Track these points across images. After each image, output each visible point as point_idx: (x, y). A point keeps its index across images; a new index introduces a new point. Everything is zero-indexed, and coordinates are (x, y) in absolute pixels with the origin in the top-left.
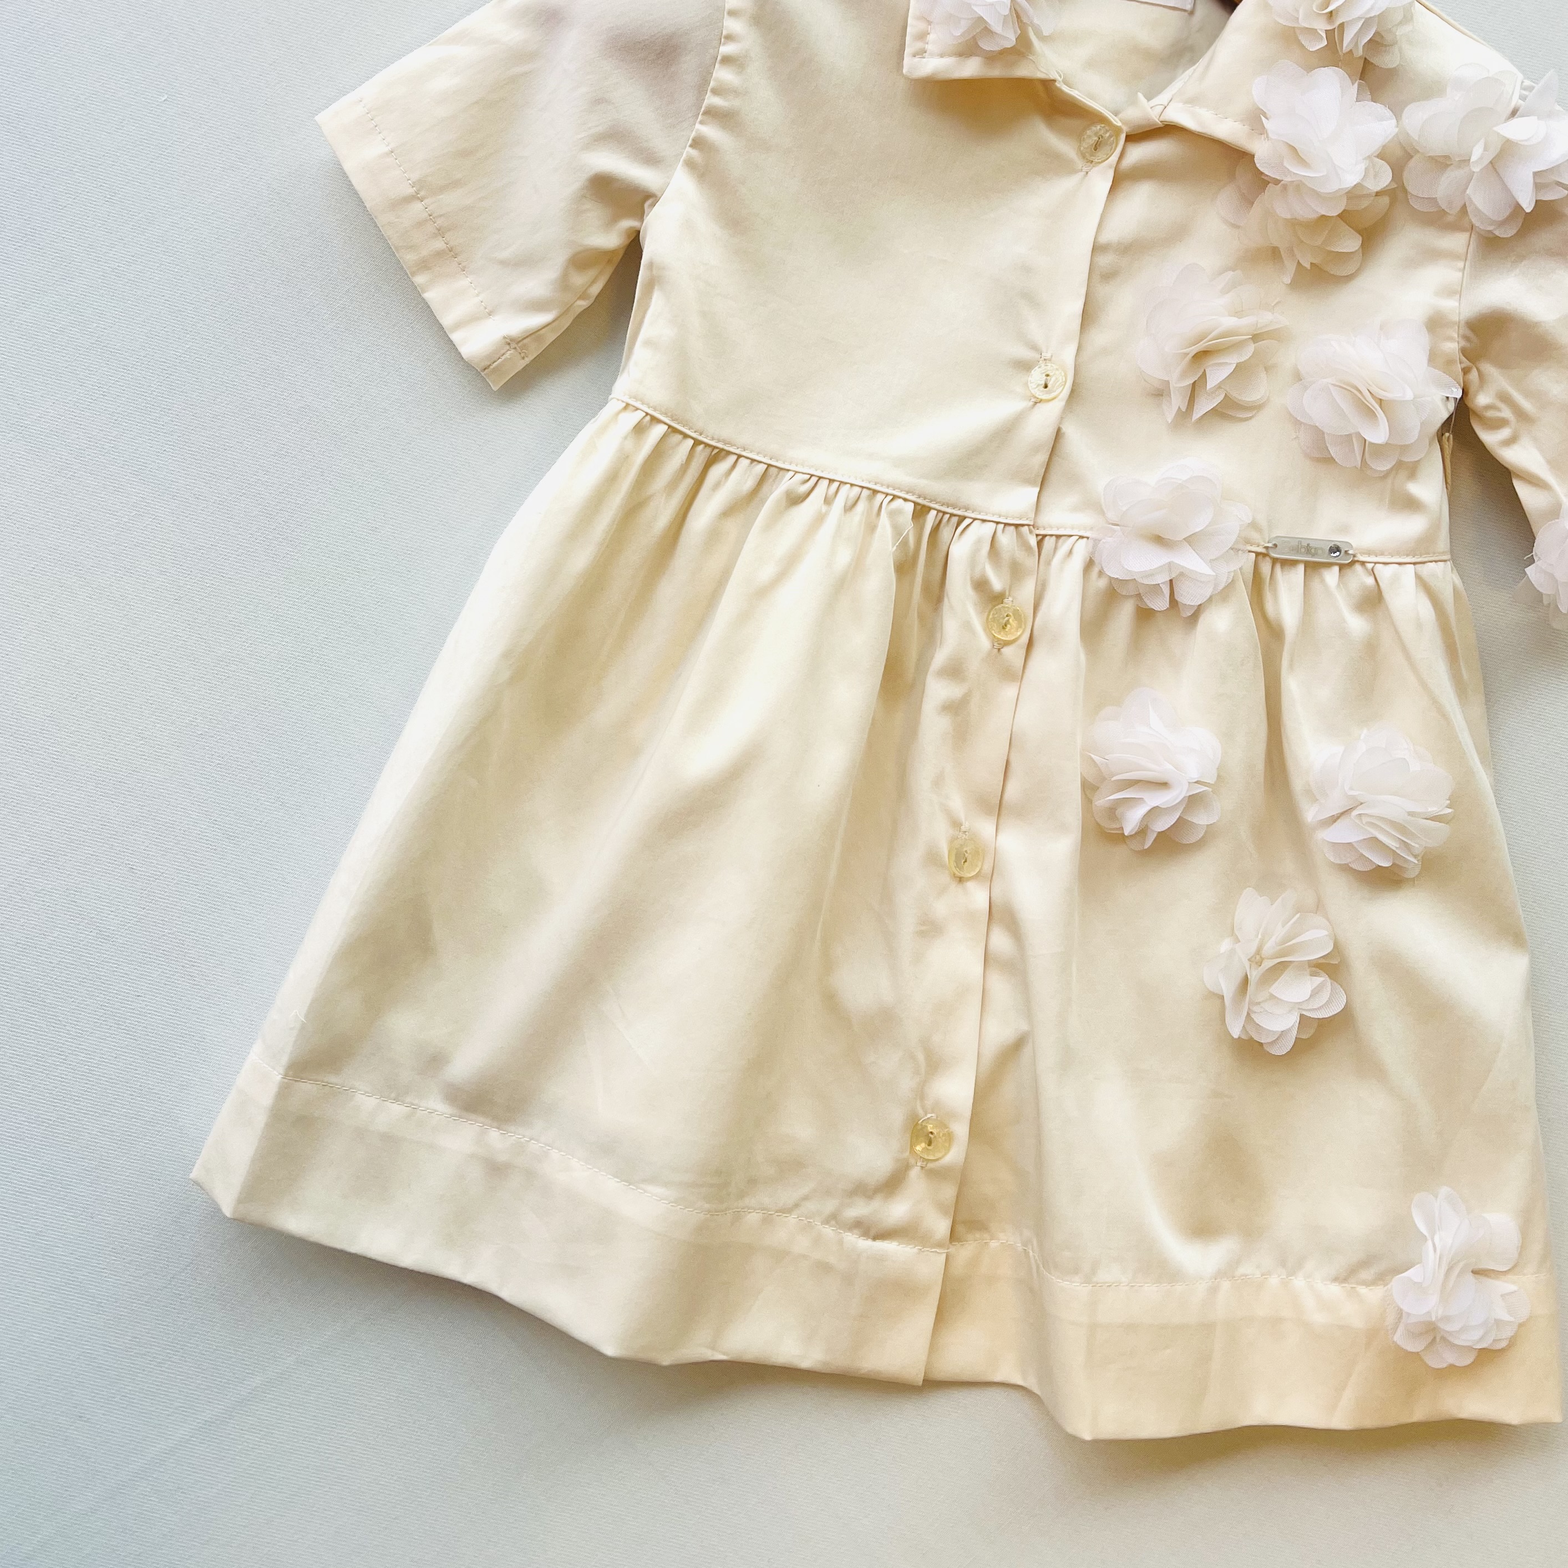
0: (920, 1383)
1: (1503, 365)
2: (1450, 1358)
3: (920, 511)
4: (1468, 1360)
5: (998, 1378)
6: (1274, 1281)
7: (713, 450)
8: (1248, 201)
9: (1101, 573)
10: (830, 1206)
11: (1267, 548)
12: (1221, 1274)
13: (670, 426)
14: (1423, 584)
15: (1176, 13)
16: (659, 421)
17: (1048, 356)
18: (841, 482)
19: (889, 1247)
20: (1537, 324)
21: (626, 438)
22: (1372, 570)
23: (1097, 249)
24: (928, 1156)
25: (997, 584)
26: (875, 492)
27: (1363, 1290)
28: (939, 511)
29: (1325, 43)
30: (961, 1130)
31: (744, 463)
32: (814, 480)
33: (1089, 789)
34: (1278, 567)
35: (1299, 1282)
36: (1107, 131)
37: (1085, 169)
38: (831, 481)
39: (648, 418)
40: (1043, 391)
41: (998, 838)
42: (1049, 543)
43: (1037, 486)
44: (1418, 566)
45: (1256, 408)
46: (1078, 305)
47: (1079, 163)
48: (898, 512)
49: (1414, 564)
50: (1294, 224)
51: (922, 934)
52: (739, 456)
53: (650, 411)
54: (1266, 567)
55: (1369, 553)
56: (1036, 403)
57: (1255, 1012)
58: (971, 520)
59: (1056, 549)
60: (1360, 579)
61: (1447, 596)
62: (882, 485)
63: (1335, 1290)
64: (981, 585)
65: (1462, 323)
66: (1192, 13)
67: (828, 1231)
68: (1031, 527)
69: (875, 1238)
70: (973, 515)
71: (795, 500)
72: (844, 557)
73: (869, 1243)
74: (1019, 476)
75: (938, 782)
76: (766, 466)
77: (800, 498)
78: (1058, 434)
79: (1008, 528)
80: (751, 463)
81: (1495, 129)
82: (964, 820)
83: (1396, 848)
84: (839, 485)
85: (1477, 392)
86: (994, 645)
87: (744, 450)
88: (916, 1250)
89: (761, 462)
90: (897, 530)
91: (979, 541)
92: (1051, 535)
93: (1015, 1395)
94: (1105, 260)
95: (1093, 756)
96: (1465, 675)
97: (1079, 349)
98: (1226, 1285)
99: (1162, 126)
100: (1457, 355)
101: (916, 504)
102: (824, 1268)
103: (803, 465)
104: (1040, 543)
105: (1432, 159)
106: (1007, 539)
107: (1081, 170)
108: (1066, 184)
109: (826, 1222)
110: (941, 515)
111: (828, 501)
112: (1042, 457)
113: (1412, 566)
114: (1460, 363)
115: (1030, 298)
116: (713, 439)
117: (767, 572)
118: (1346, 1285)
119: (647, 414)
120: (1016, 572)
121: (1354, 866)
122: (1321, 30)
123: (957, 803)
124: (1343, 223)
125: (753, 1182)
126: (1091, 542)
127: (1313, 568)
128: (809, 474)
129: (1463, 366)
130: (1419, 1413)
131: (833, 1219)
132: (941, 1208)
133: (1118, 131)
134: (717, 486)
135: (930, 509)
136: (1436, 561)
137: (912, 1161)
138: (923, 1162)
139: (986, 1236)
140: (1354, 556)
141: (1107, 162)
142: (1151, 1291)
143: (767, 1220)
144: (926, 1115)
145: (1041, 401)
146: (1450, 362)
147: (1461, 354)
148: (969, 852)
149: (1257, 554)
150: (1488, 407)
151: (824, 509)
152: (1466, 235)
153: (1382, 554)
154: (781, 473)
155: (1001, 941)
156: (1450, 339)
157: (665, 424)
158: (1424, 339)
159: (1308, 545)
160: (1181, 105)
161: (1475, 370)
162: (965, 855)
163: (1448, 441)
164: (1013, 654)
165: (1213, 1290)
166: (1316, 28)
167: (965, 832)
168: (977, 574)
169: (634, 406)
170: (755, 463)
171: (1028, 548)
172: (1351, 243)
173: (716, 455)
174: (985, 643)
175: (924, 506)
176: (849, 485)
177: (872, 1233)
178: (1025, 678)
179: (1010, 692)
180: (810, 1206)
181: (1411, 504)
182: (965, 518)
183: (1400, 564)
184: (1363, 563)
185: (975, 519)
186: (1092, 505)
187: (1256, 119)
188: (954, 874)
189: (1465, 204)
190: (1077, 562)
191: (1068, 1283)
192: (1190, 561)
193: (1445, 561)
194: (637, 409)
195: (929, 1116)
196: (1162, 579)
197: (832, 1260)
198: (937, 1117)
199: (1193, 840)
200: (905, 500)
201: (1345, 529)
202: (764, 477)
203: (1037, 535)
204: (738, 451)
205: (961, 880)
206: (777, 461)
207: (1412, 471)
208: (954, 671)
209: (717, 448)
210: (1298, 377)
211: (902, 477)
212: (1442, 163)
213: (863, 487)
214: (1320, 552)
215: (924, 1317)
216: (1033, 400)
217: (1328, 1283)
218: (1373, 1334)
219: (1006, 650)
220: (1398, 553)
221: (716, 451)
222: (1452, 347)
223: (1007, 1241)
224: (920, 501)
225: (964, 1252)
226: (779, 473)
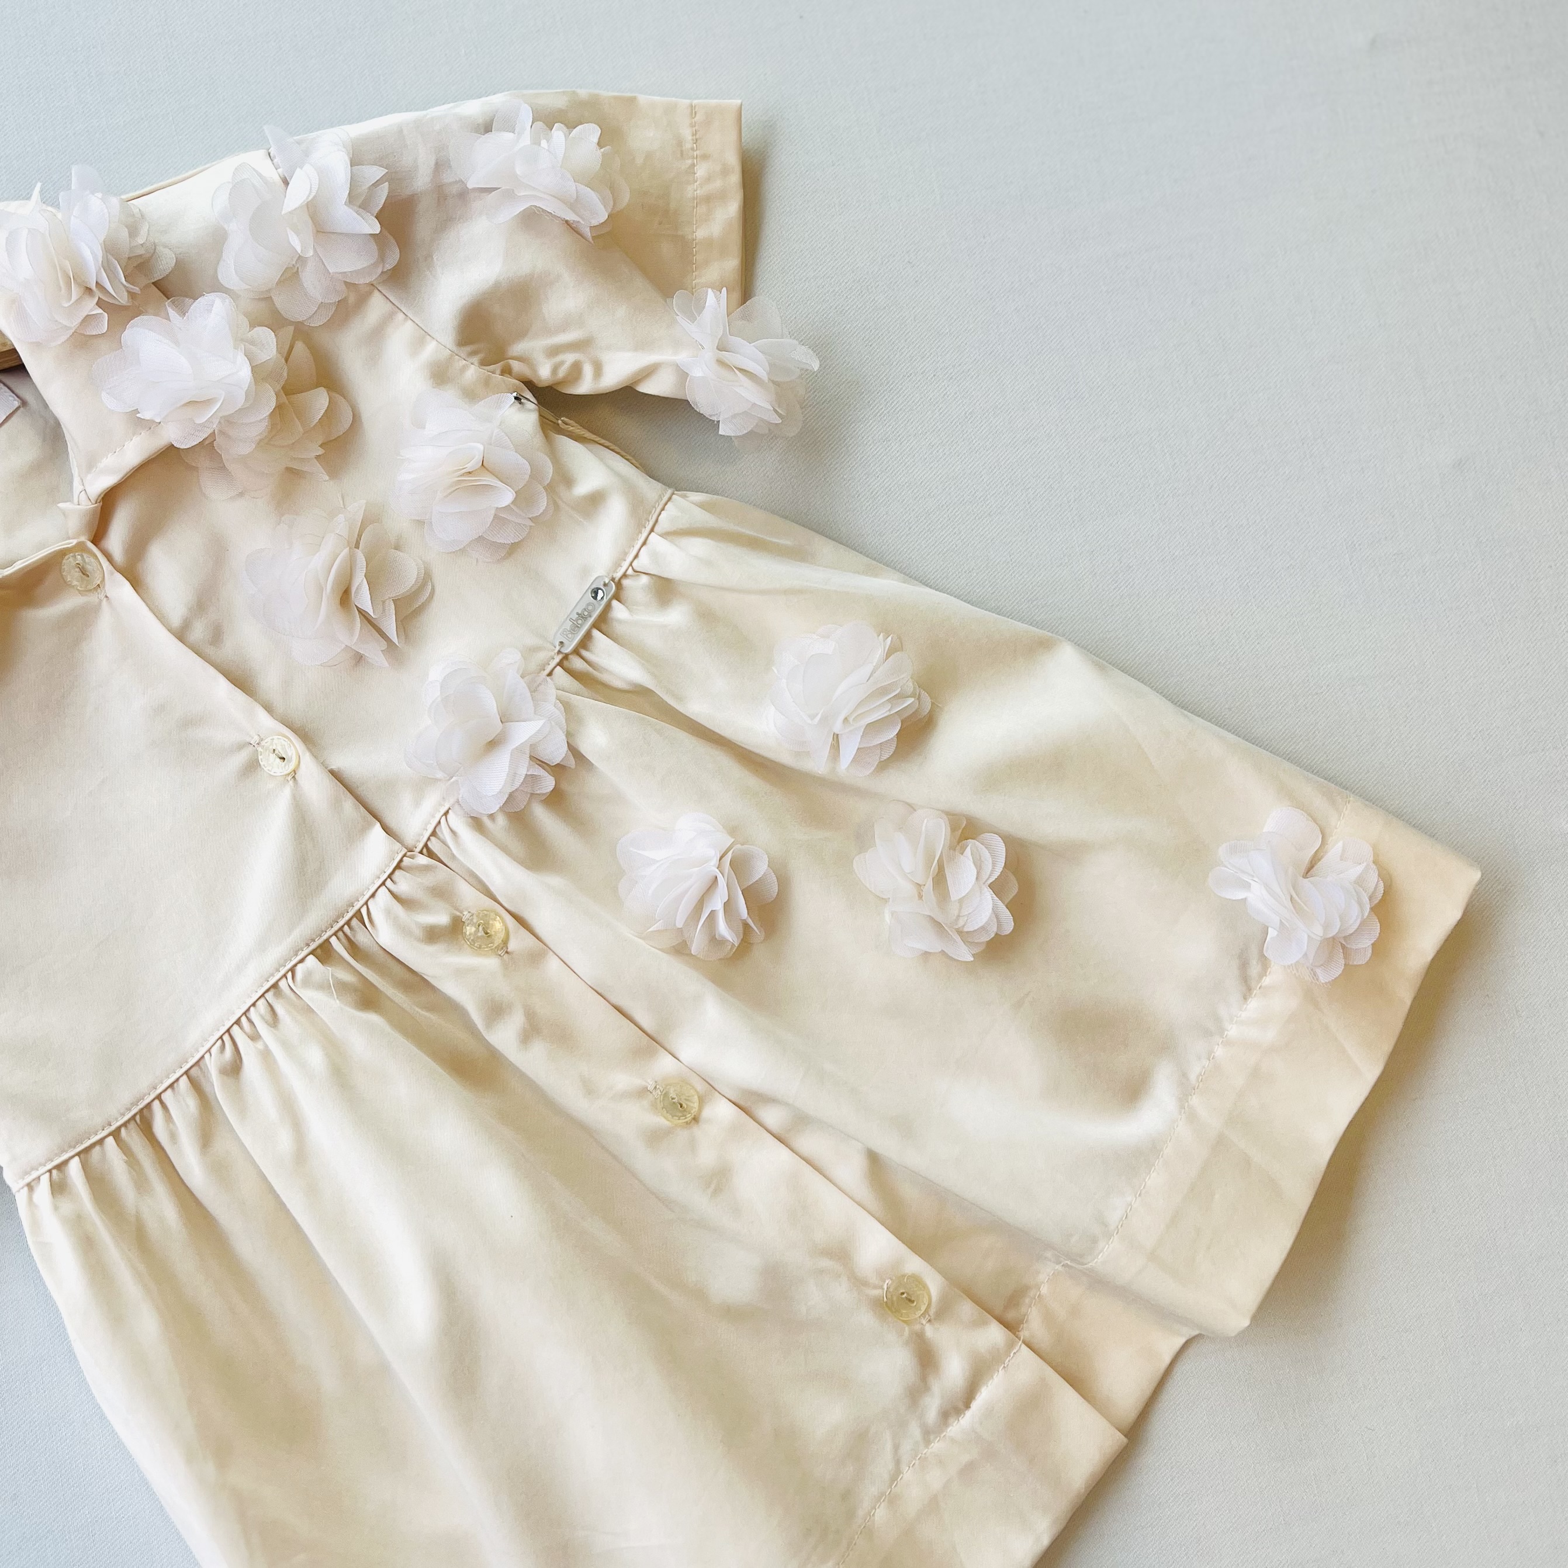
0: (1125, 1440)
1: (522, 334)
2: (1365, 943)
3: (324, 953)
4: (1376, 928)
5: (1167, 1359)
6: (1219, 1051)
7: (136, 1121)
8: (221, 467)
9: (492, 817)
10: (915, 1431)
11: (559, 652)
12: (1183, 1100)
13: (78, 1154)
14: (673, 535)
15: (14, 418)
16: (66, 1162)
17: (256, 738)
18: (245, 1013)
19: (984, 1396)
20: (497, 285)
21: (56, 1208)
22: (635, 571)
23: (181, 635)
24: (920, 1310)
25: (441, 918)
26: (275, 986)
27: (1267, 981)
28: (335, 934)
29: (106, 315)
30: (915, 1264)
31: (167, 1097)
32: (226, 1038)
33: (680, 950)
34: (584, 653)
35: (1233, 1031)
36: (74, 556)
37: (102, 596)
38: (238, 1022)
39: (54, 1172)
40: (285, 765)
41: (681, 1059)
42: (434, 845)
43: (373, 825)
44: (656, 529)
45: (426, 579)
46: (223, 682)
47: (93, 598)
48: (309, 974)
49: (652, 530)
50: (266, 443)
51: (717, 1191)
52: (159, 1097)
53: (49, 1166)
54: (577, 663)
55: (618, 565)
56: (294, 777)
57: (964, 926)
58: (365, 906)
59: (444, 843)
60: (636, 587)
61: (703, 518)
62: (272, 975)
63: (1253, 1004)
64: (432, 935)
65: (455, 349)
66: (24, 403)
67: (937, 1446)
68: (409, 854)
69: (967, 1406)
70: (362, 902)
71: (234, 1069)
72: (315, 1056)
73: (969, 1414)
74: (354, 835)
75: (589, 1089)
76: (185, 1077)
77: (236, 1061)
78: (335, 774)
79: (394, 877)
80: (173, 1089)
81: (283, 212)
82: (644, 1083)
83: (890, 710)
84: (247, 1017)
85: (534, 370)
86: (500, 955)
87: (156, 1089)
88: (1001, 1372)
89: (177, 1080)
90: (323, 987)
91: (388, 912)
92: (429, 839)
93: (1191, 1352)
94: (199, 632)
95: (650, 930)
96: (788, 542)
97: (269, 708)
98: (1195, 1101)
99: (101, 503)
100: (484, 371)
101: (312, 953)
102: (968, 1471)
103: (206, 1040)
104: (431, 854)
105: (281, 282)
106: (404, 884)
107: (101, 601)
108: (105, 622)
109: (927, 1442)
110: (340, 934)
111: (255, 1037)
112: (349, 804)
113: (652, 534)
114: (493, 372)
115: (188, 722)
116: (123, 1115)
117: (285, 1140)
118: (1255, 991)
119: (50, 1171)
120: (442, 893)
121: (886, 756)
122: (92, 310)
123: (623, 1080)
124: (295, 396)
125: (847, 1495)
126: (457, 807)
127: (602, 622)
128: (218, 1040)
129: (498, 372)
130: (1405, 995)
131: (928, 1434)
132: (978, 1324)
133: (80, 547)
134: (173, 1136)
135: (327, 940)
136: (663, 509)
137: (917, 1327)
138: (924, 1317)
139: (1032, 1293)
140: (613, 579)
141: (106, 576)
142: (1155, 1179)
143: (893, 1500)
144: (883, 1289)
145: (294, 771)
146: (487, 383)
147: (485, 367)
148: (675, 1096)
149: (560, 664)
150: (555, 370)
151: (260, 1045)
152: (376, 293)
153: (626, 554)
154: (201, 1063)
155: (772, 1116)
156: (464, 369)
157: (73, 1157)
158: (450, 394)
159: (578, 614)
160: (89, 477)
161: (511, 361)
162: (674, 1103)
163: (567, 424)
164: (520, 941)
165: (1192, 1117)
166: (86, 314)
167: (655, 1087)
168: (418, 932)
169: (34, 1180)
170: (175, 1085)
171: (426, 868)
172: (320, 400)
173: (143, 1120)
174: (490, 963)
175: (320, 946)
176: (252, 1009)
177: (961, 1405)
178: (548, 943)
179: (553, 965)
180: (906, 1447)
181: (595, 501)
182: (359, 911)
183: (644, 543)
184: (625, 576)
185: (366, 903)
186: (423, 784)
187: (137, 422)
188: (687, 1123)
189: (345, 282)
190: (467, 834)
191: (1101, 1254)
192: (523, 732)
193: (670, 499)
194: (39, 1178)
195: (885, 1287)
196: (524, 769)
197: (965, 1458)
198: (891, 1279)
199: (775, 889)
200: (302, 961)
201: (585, 571)
202: (196, 1086)
203: (421, 852)
204: (152, 1096)
205: (696, 1119)
206: (187, 1062)
207: (564, 478)
208: (496, 1011)
209: (135, 1115)
210: (420, 523)
211: (277, 952)
212: (291, 276)
213: (263, 995)
214: (590, 608)
215: (1067, 1398)
216: (289, 778)
217: (1245, 1006)
218: (1310, 996)
219: (512, 946)
220: (632, 540)
221: (138, 1118)
222: (472, 372)
223: (1048, 1275)
224: (313, 946)
225: (1035, 1326)
226: (201, 1068)
